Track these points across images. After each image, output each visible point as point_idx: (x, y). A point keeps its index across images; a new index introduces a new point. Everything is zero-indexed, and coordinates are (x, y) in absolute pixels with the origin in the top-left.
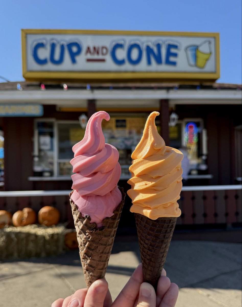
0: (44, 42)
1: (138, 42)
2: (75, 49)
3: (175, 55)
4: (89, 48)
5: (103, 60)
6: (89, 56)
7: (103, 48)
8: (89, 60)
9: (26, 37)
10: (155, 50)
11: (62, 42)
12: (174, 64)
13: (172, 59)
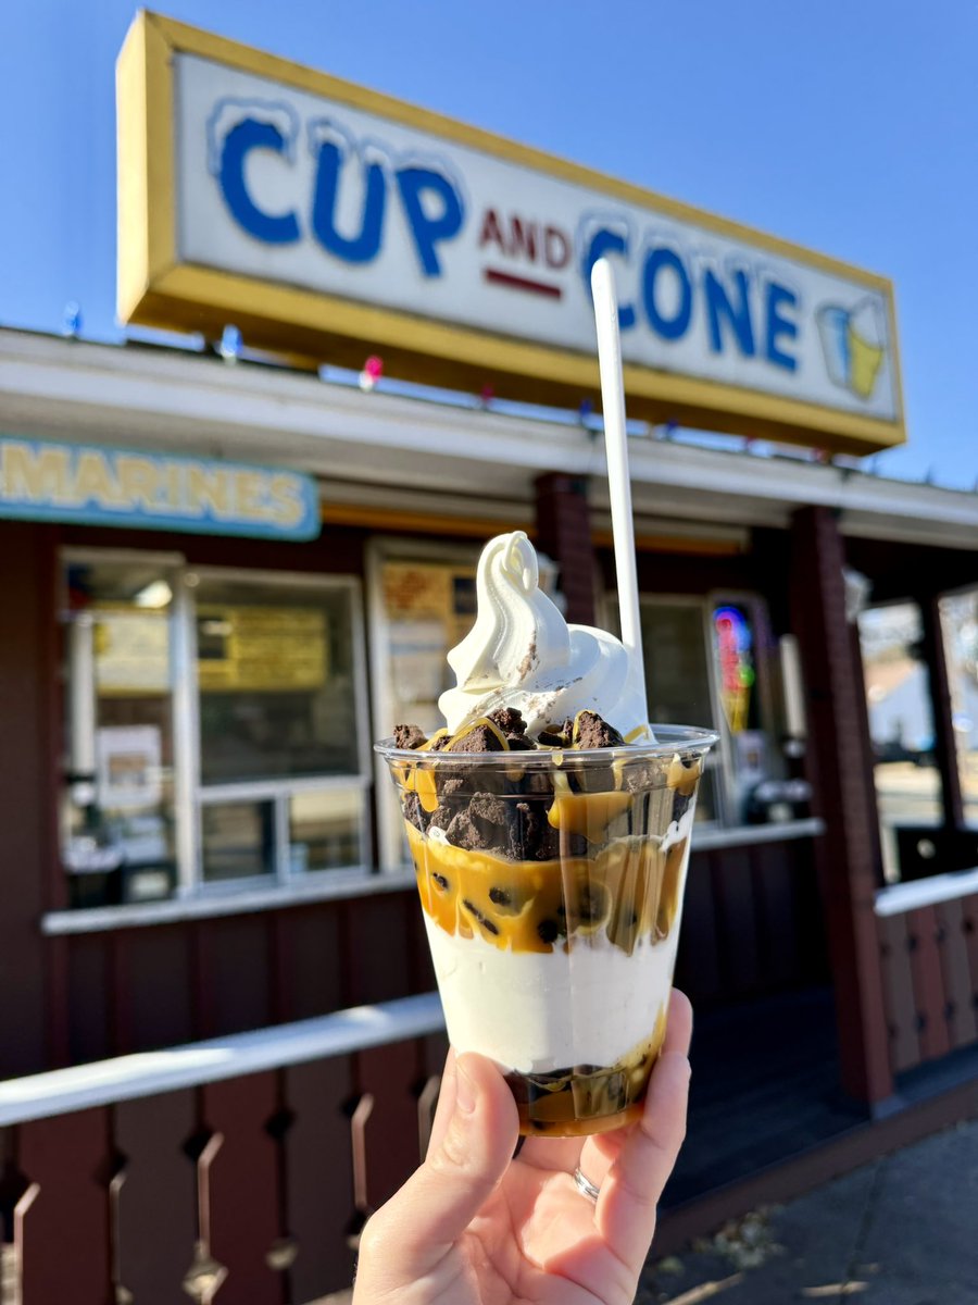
0: (283, 123)
1: (676, 246)
2: (433, 206)
3: (791, 330)
4: (492, 217)
5: (552, 292)
6: (494, 257)
7: (551, 232)
8: (496, 277)
9: (174, 65)
10: (732, 291)
11: (373, 154)
12: (788, 363)
13: (784, 344)
